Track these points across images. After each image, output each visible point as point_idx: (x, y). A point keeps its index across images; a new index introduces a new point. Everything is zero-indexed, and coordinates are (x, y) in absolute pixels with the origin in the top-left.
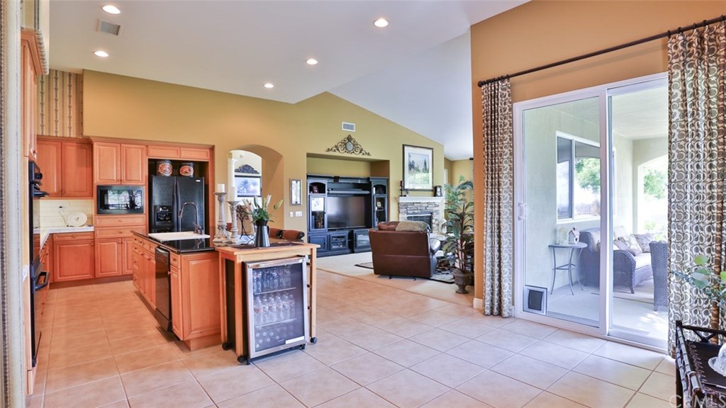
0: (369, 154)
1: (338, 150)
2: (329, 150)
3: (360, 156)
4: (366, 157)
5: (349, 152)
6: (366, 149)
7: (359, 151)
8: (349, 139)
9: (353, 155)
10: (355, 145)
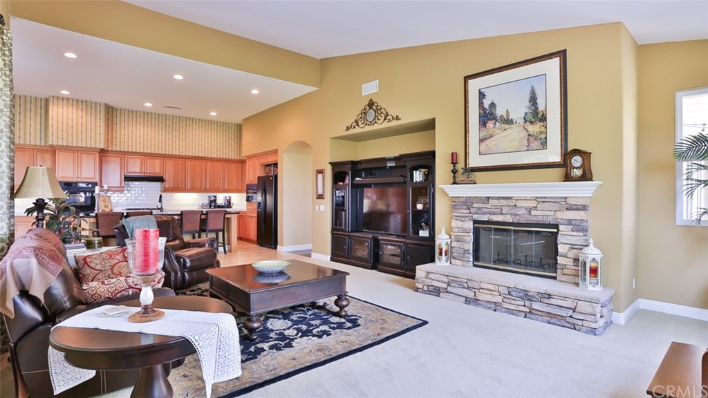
0: (398, 118)
1: (358, 125)
2: (348, 129)
3: (386, 125)
4: (394, 123)
5: (371, 123)
6: (393, 112)
7: (382, 119)
8: (371, 104)
9: (376, 127)
10: (378, 111)
